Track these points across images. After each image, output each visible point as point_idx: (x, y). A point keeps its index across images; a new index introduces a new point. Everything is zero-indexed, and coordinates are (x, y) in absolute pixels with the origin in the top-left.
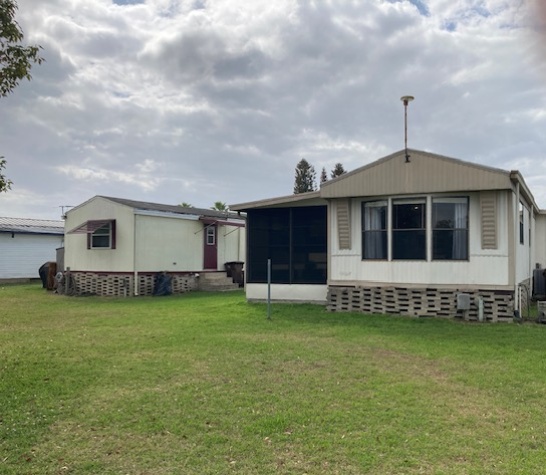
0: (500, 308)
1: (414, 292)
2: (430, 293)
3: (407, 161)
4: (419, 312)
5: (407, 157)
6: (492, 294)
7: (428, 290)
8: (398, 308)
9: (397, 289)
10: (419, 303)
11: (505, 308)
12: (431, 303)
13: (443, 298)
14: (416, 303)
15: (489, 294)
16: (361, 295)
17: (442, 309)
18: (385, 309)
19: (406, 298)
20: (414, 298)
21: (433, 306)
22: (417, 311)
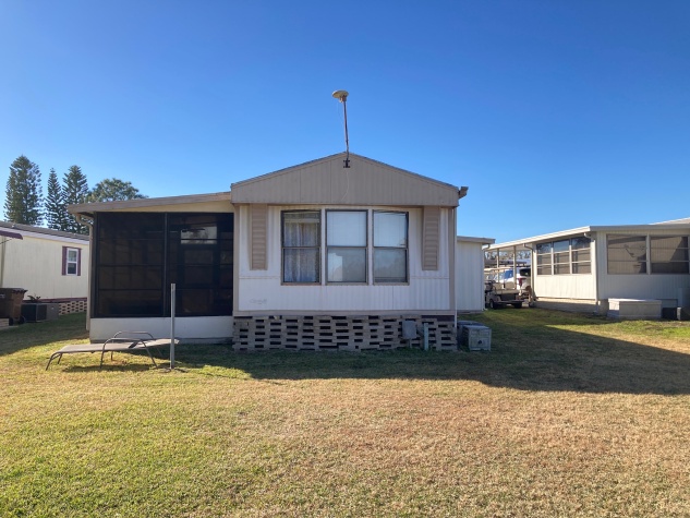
0: (444, 336)
1: (355, 321)
2: (372, 321)
3: (347, 166)
4: (361, 345)
5: (347, 162)
6: (435, 320)
7: (370, 317)
8: (335, 341)
9: (334, 318)
10: (361, 334)
11: (449, 335)
12: (374, 334)
13: (386, 327)
14: (357, 334)
15: (432, 320)
16: (283, 327)
17: (385, 340)
18: (317, 344)
19: (346, 328)
20: (355, 328)
21: (375, 337)
22: (357, 344)
